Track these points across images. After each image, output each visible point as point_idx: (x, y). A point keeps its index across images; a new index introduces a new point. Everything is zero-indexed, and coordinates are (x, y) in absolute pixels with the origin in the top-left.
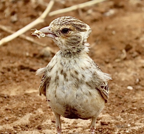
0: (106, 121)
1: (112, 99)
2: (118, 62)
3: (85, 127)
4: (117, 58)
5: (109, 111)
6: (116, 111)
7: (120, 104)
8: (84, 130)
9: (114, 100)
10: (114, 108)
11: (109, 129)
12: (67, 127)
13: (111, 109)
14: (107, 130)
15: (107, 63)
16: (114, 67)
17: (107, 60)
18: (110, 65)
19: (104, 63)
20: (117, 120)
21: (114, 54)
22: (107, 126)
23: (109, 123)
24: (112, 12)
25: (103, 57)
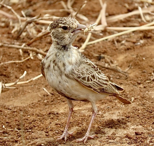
0: (140, 132)
1: (144, 113)
2: (148, 83)
3: (123, 137)
4: (147, 80)
5: (142, 123)
6: (147, 123)
7: (151, 117)
8: (121, 139)
9: (146, 114)
10: (146, 120)
11: (142, 138)
12: (107, 137)
13: (143, 121)
14: (141, 139)
15: (140, 84)
16: (144, 87)
17: (139, 82)
18: (141, 86)
19: (136, 84)
20: (149, 130)
21: (145, 76)
22: (141, 136)
23: (142, 133)
24: (142, 42)
25: (136, 79)
